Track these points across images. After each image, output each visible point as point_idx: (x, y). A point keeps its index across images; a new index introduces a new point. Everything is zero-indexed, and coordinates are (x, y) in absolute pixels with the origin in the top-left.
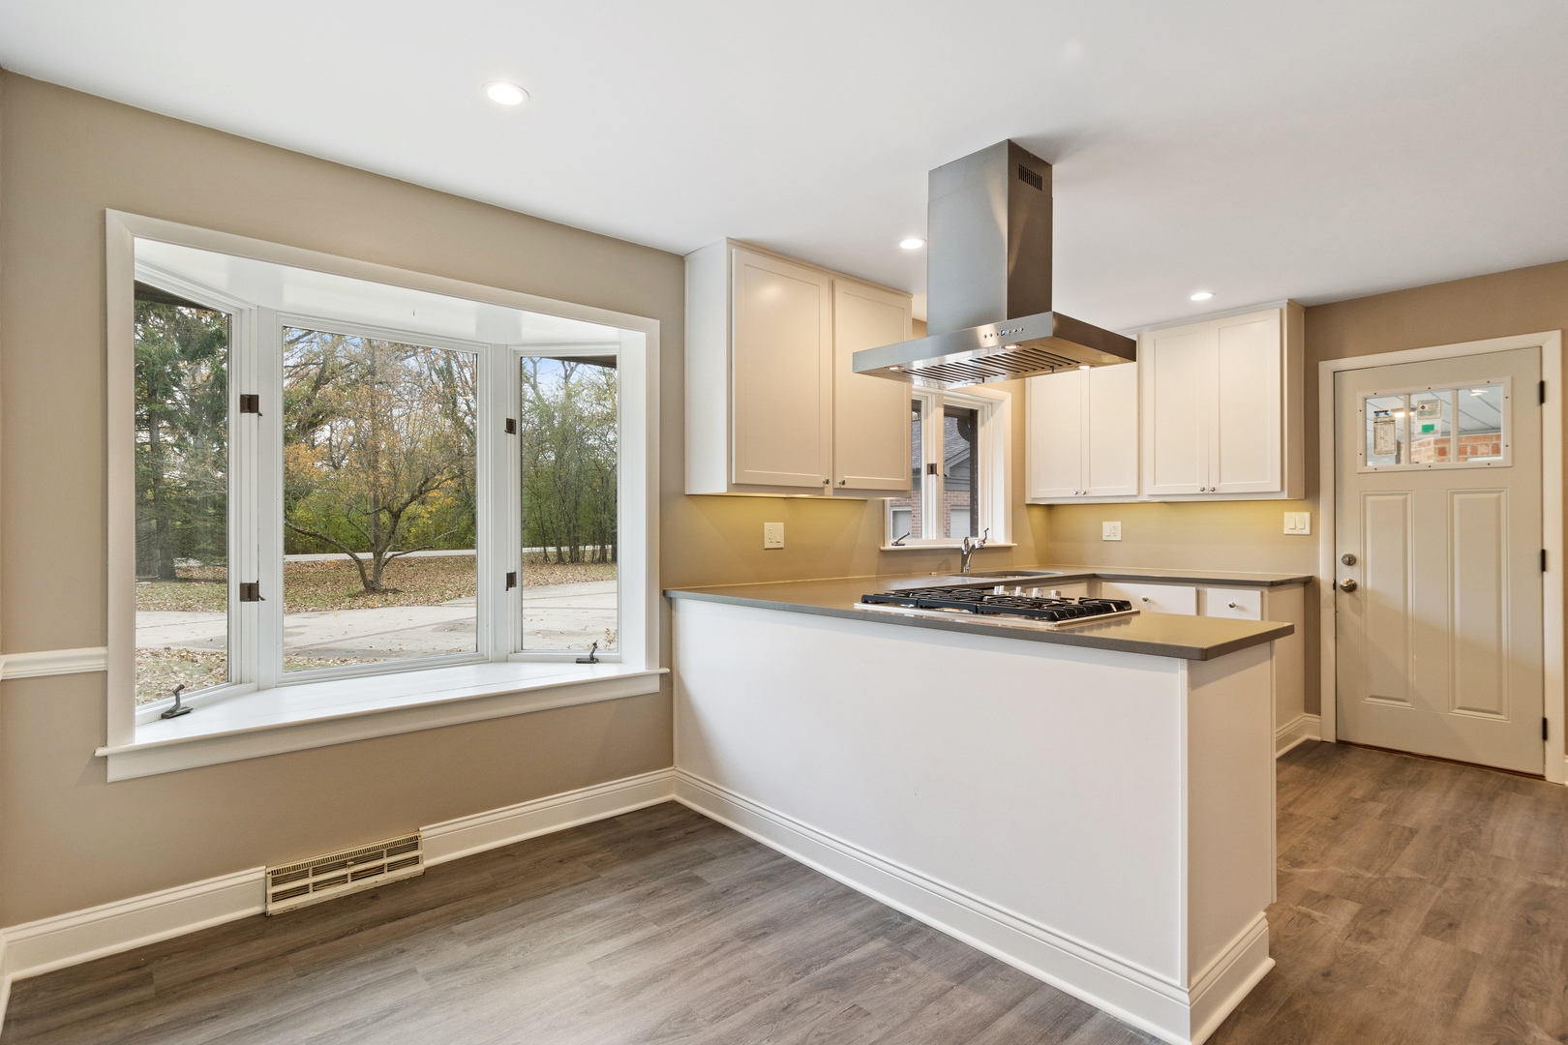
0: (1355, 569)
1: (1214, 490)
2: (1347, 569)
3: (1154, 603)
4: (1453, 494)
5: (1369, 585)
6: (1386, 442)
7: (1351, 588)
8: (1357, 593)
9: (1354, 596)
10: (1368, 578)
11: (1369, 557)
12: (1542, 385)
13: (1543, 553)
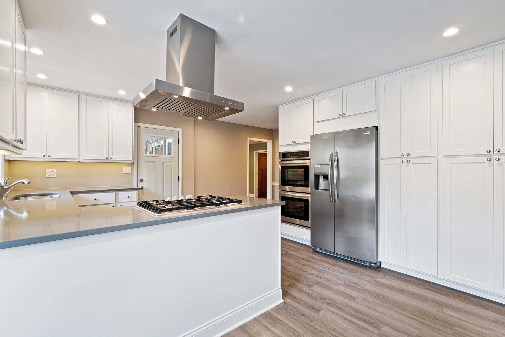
0: (143, 183)
1: (111, 158)
2: (141, 183)
3: (98, 200)
4: (164, 163)
5: (146, 187)
6: (150, 148)
7: (142, 189)
8: (143, 189)
9: (142, 190)
10: (145, 185)
11: (146, 179)
12: (179, 140)
13: (179, 176)
